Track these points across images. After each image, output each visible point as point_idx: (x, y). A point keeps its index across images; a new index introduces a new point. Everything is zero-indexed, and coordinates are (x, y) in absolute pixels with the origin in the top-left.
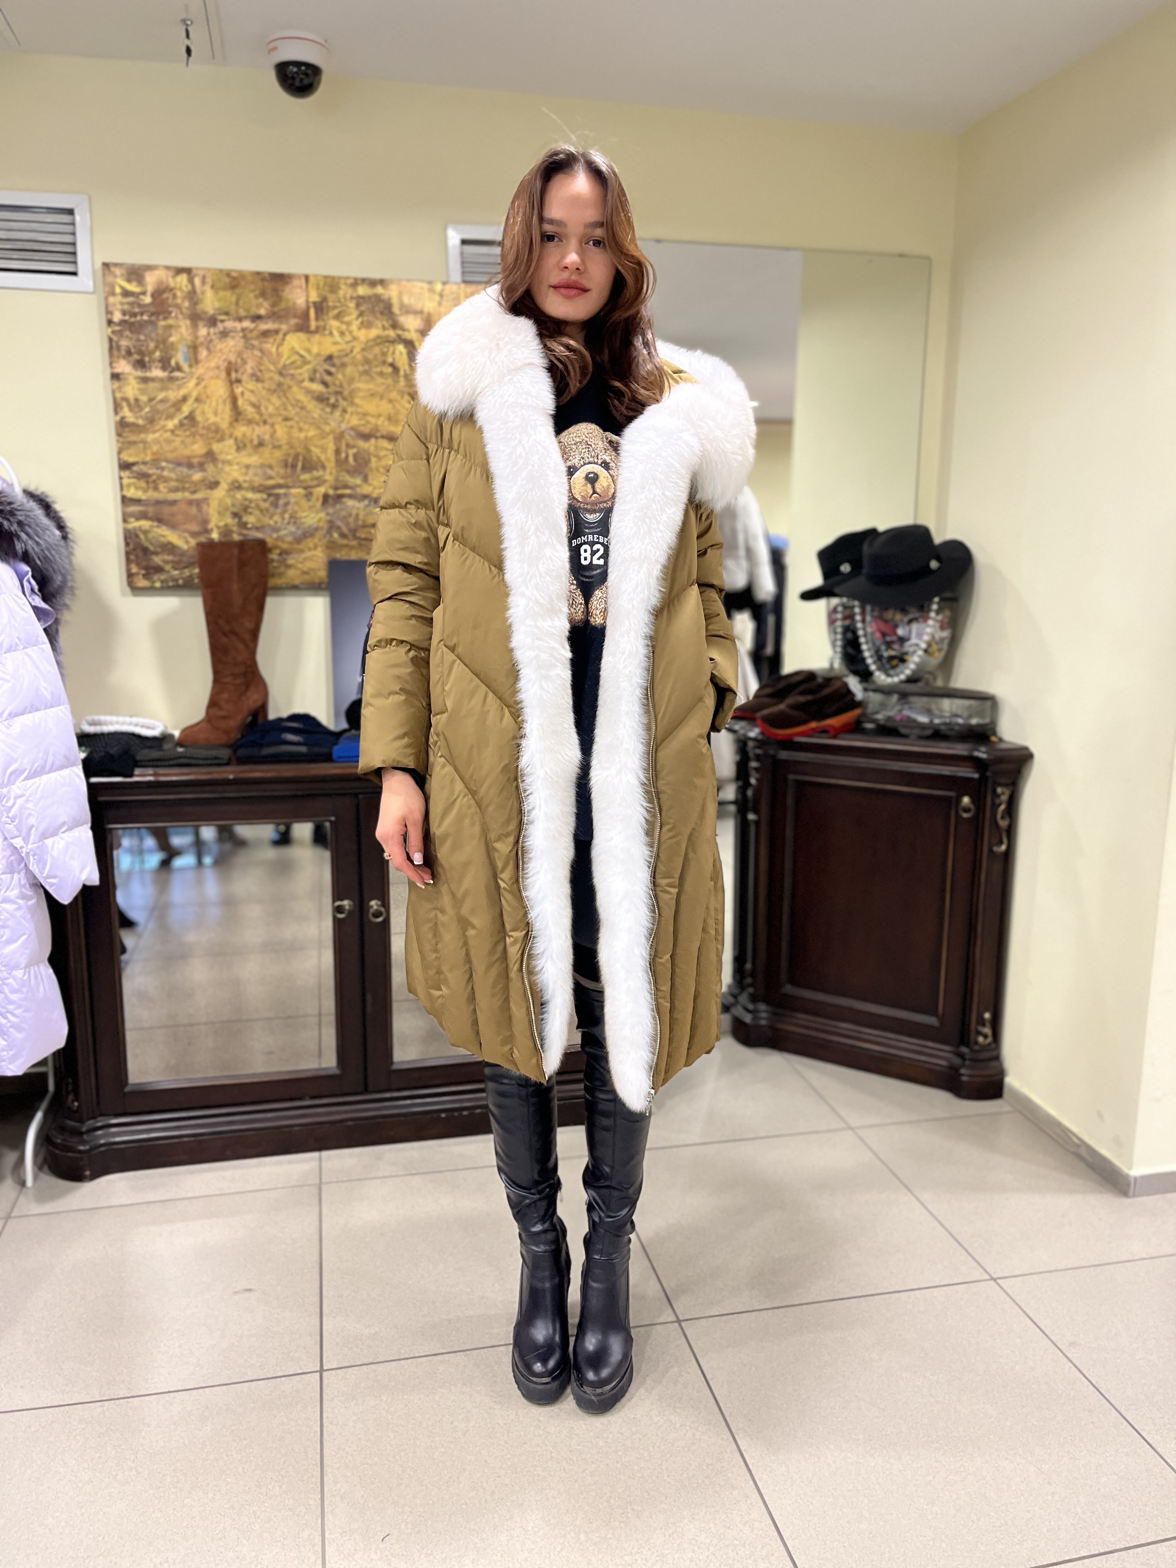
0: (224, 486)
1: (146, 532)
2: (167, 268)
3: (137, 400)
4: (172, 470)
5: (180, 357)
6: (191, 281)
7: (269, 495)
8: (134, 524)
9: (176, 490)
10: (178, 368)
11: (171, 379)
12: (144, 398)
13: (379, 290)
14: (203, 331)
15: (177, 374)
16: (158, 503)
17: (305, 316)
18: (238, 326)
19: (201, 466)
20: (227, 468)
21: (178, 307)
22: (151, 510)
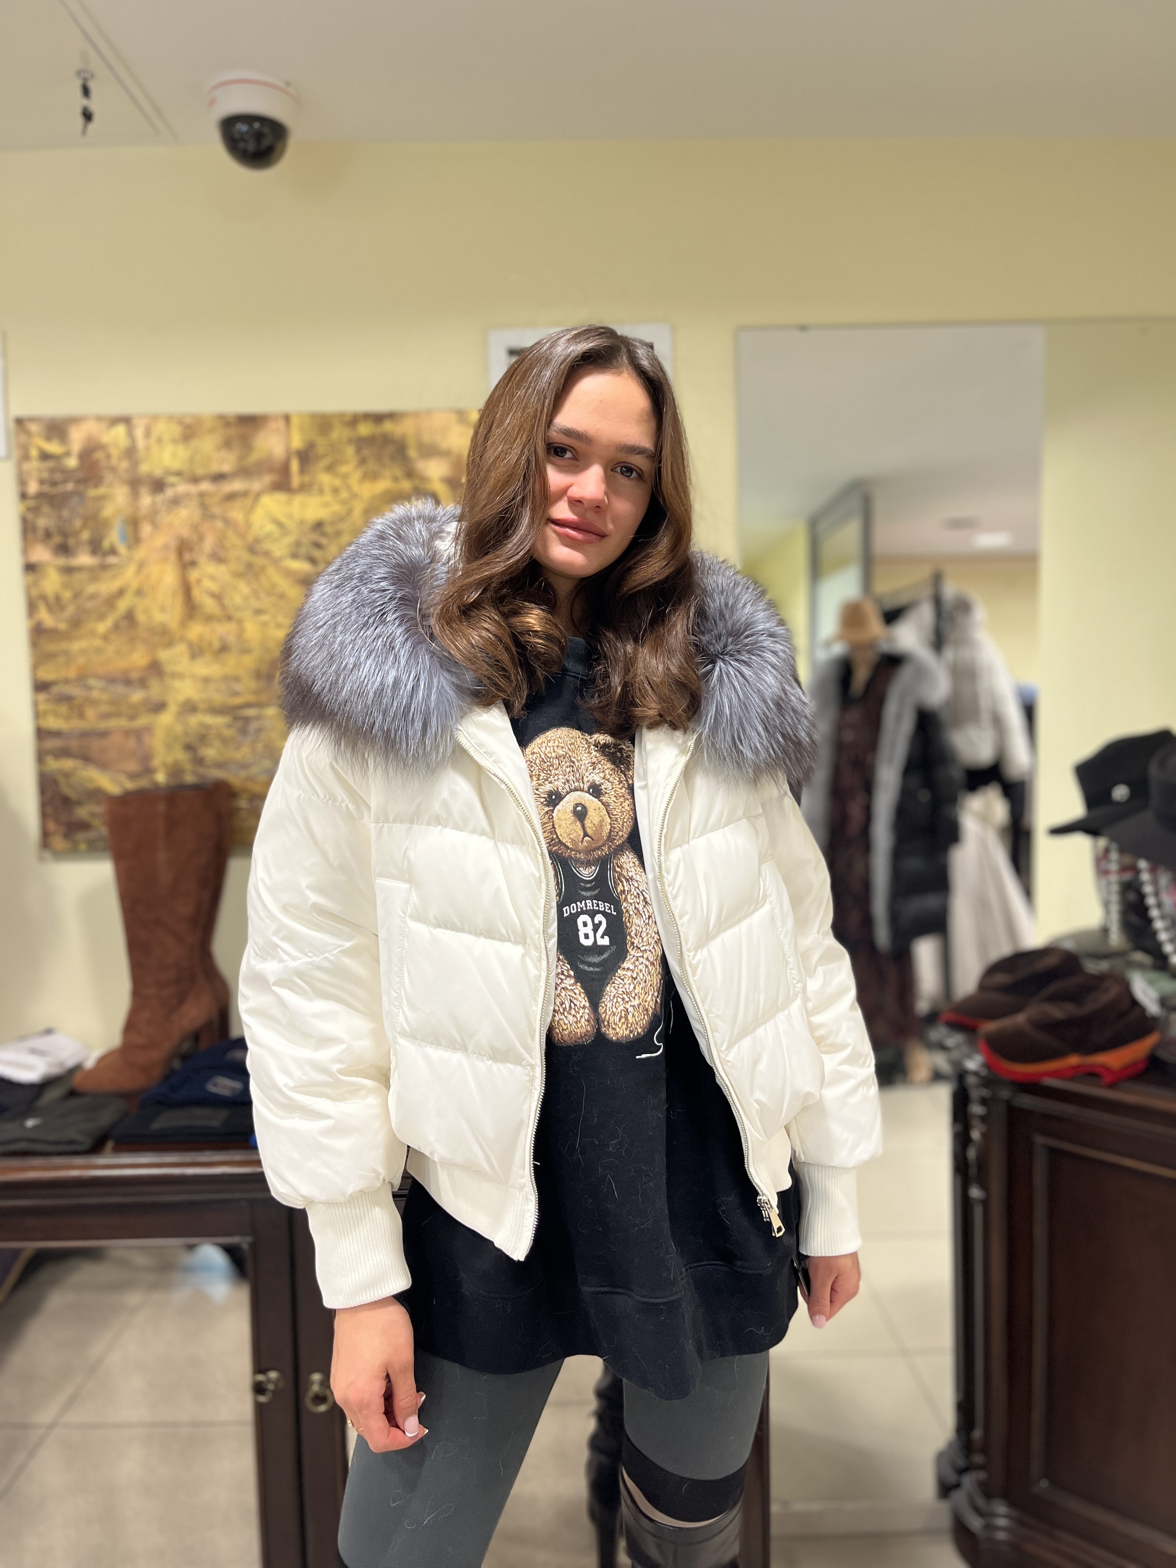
0: (173, 708)
1: (67, 775)
2: (99, 418)
3: (58, 598)
4: (103, 690)
5: (114, 537)
6: (130, 434)
7: (236, 718)
8: (53, 764)
9: (107, 716)
10: (113, 551)
11: (104, 567)
12: (67, 595)
13: (388, 427)
14: (146, 500)
15: (111, 560)
16: (85, 735)
17: (284, 470)
18: (193, 489)
19: (143, 683)
20: (177, 684)
21: (113, 469)
22: (74, 744)
